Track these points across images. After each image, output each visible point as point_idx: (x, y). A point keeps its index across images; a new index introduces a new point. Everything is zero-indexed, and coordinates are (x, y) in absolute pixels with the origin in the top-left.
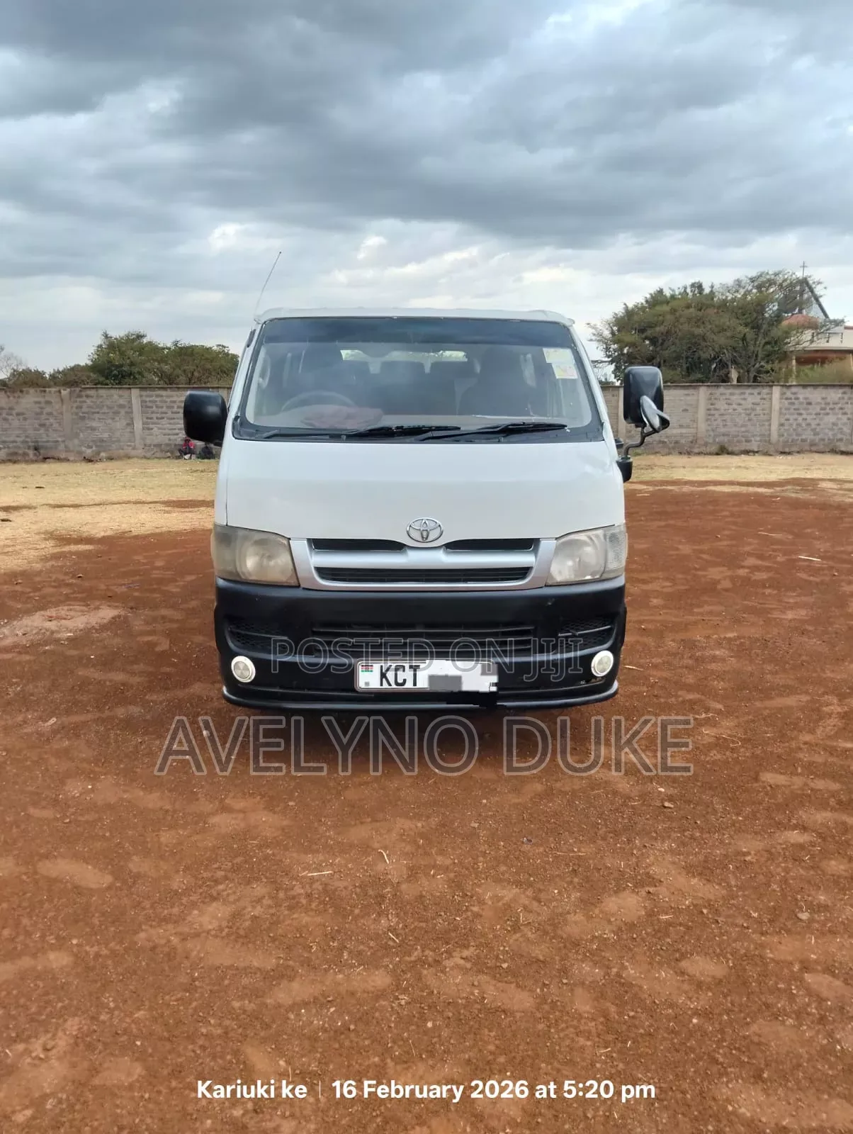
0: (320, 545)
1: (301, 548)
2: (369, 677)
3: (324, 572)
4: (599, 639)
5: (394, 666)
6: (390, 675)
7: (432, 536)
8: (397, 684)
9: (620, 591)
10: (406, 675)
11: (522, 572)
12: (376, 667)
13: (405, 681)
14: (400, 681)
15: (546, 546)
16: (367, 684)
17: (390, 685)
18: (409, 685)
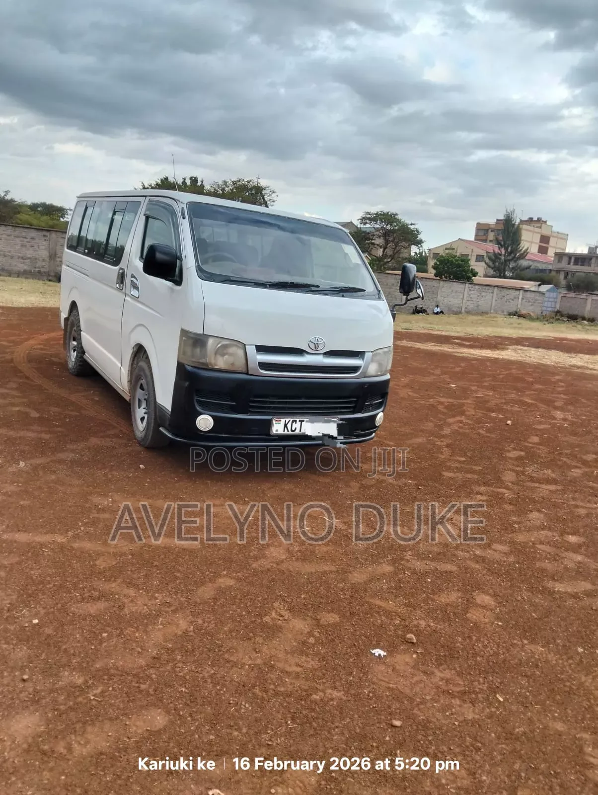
0: (261, 349)
1: (251, 350)
2: (278, 427)
3: (264, 365)
4: (379, 406)
5: (292, 420)
6: (289, 426)
7: (320, 347)
8: (292, 431)
9: (387, 382)
10: (297, 426)
11: (354, 369)
12: (283, 421)
13: (296, 428)
14: (293, 429)
15: (368, 355)
16: (277, 431)
17: (288, 431)
18: (297, 431)
